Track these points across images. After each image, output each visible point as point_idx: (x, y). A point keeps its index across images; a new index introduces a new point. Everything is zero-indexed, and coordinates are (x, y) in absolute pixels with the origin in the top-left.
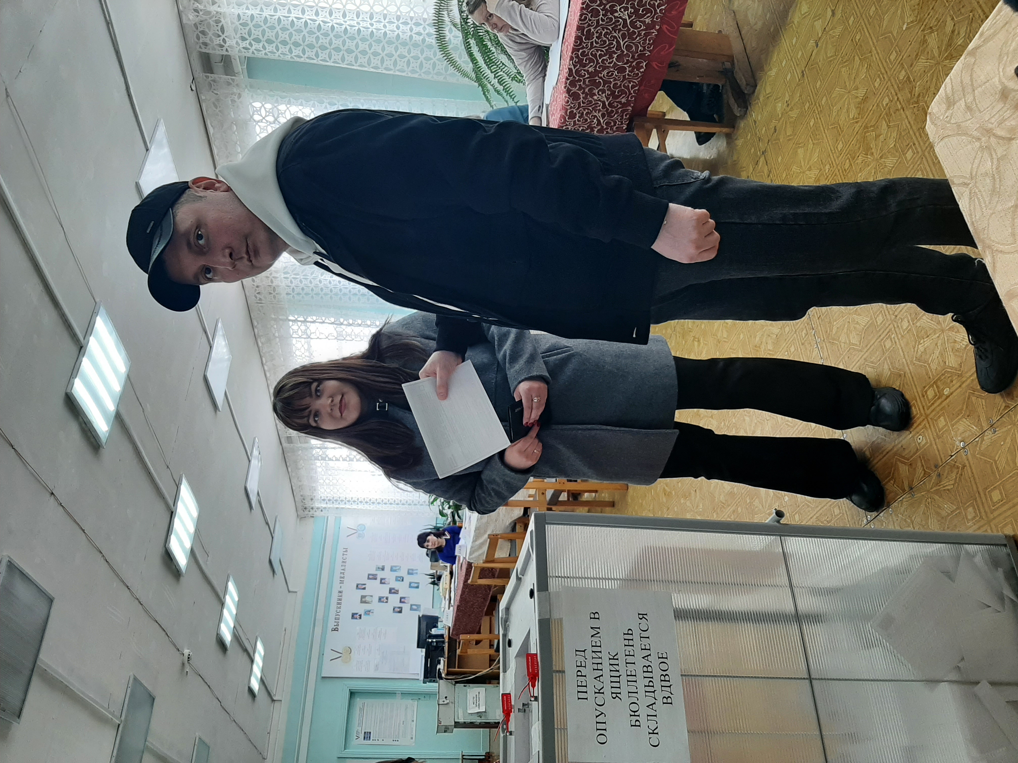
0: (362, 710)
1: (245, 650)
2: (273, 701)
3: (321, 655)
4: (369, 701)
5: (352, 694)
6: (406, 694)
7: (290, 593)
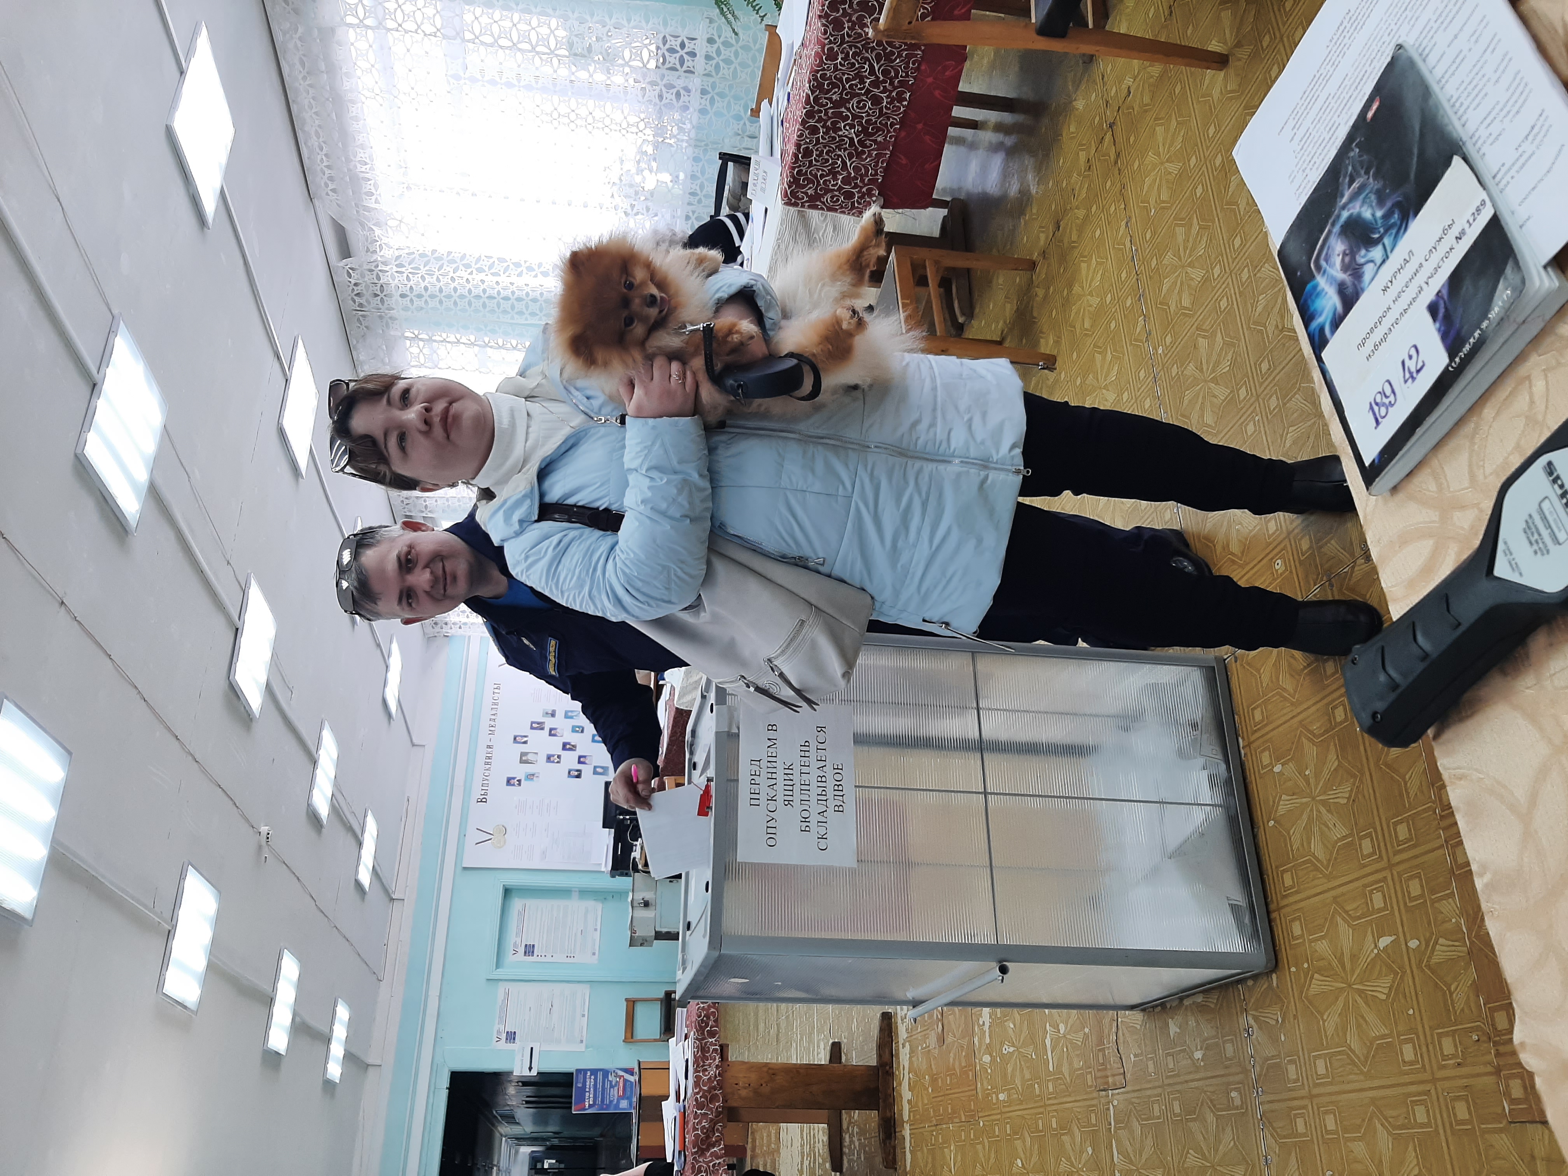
0: (521, 914)
1: (350, 829)
2: (392, 900)
3: (462, 835)
4: (532, 904)
5: (507, 892)
6: (585, 893)
7: (415, 747)
